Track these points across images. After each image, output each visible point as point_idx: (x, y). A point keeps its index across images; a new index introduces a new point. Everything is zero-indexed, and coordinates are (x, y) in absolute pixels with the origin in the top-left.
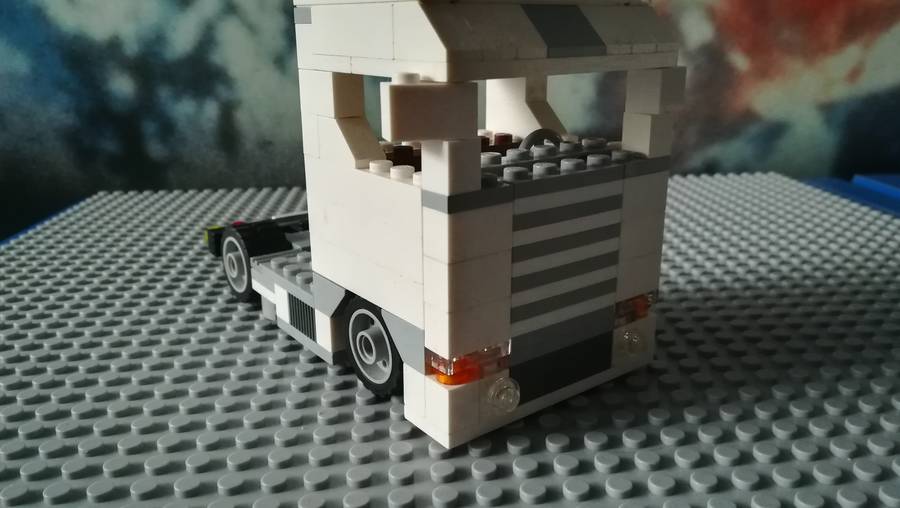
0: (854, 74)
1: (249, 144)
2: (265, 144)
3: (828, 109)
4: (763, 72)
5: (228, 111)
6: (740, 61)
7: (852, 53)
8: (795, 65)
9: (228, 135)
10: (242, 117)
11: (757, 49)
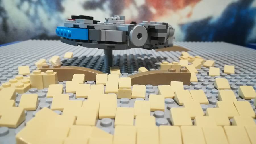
0: (189, 15)
1: (11, 30)
2: (15, 30)
3: (182, 26)
4: (161, 14)
5: (5, 20)
6: (153, 10)
7: (188, 9)
8: (170, 12)
9: (5, 27)
10: (9, 22)
11: (158, 6)
